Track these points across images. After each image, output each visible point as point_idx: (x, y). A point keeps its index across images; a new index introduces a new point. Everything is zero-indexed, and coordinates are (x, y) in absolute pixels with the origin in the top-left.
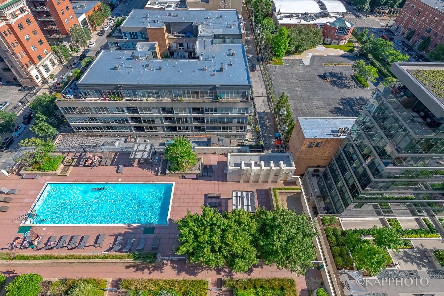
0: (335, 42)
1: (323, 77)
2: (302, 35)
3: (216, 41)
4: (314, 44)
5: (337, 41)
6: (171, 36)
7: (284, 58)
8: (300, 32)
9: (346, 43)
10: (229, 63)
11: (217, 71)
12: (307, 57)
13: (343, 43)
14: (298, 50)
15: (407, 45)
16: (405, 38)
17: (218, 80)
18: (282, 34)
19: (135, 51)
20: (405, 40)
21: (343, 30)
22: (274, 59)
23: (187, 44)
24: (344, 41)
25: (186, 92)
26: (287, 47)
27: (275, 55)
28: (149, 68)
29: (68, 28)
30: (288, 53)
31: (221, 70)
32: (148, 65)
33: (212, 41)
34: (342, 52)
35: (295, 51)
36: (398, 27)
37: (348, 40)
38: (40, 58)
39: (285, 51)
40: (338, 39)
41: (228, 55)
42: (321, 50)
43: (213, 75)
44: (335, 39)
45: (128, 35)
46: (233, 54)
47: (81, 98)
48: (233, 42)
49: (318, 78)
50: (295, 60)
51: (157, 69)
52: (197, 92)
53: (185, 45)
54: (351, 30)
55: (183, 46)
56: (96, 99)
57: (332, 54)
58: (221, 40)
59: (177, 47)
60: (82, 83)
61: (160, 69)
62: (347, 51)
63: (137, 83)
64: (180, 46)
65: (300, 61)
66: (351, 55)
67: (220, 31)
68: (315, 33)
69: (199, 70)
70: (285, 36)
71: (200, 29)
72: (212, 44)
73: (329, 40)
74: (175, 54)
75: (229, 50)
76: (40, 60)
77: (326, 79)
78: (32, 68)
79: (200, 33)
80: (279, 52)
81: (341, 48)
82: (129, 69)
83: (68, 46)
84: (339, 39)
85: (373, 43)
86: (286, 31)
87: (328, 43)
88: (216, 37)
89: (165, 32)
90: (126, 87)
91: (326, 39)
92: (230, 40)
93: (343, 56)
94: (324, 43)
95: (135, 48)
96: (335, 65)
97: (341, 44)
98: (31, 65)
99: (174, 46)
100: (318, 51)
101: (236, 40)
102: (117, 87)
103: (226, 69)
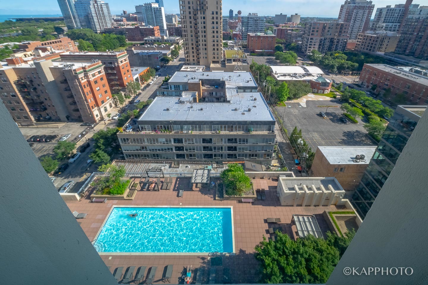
0: (321, 92)
1: (320, 115)
2: (297, 87)
3: (239, 90)
4: (306, 93)
5: (322, 91)
6: (204, 88)
7: (286, 102)
8: (295, 85)
9: (329, 92)
10: (253, 105)
11: (246, 111)
12: (303, 101)
13: (327, 92)
14: (296, 96)
15: (374, 94)
16: (371, 89)
17: (248, 118)
18: (283, 86)
19: (181, 98)
20: (371, 90)
21: (325, 84)
22: (279, 103)
23: (216, 93)
24: (327, 91)
25: (223, 126)
26: (288, 95)
27: (280, 100)
28: (193, 109)
29: (126, 83)
30: (289, 99)
31: (249, 110)
32: (192, 107)
33: (237, 91)
34: (328, 99)
35: (293, 97)
36: (362, 82)
37: (329, 90)
38: (103, 102)
39: (286, 97)
40: (322, 90)
41: (251, 100)
42: (311, 97)
43: (243, 114)
44: (320, 90)
45: (173, 87)
46: (255, 99)
47: (138, 132)
48: (251, 92)
49: (316, 116)
50: (294, 103)
51: (199, 110)
52: (232, 127)
53: (214, 93)
54: (331, 84)
55: (212, 94)
56: (150, 132)
57: (321, 99)
58: (242, 90)
59: (208, 95)
60: (141, 120)
61: (202, 109)
62: (331, 98)
63: (184, 120)
64: (210, 94)
65: (299, 104)
66: (336, 100)
67: (241, 85)
68: (306, 86)
69: (232, 110)
70: (286, 87)
71: (226, 83)
72: (237, 92)
73: (316, 90)
74: (206, 99)
75: (251, 97)
76: (102, 103)
77: (323, 117)
78: (96, 109)
79: (227, 86)
80: (283, 98)
81: (327, 95)
82: (177, 110)
83: (123, 94)
84: (324, 90)
85: (350, 92)
86: (286, 85)
87: (316, 92)
88: (239, 88)
89: (201, 85)
90: (175, 123)
91: (314, 90)
92: (249, 90)
93: (331, 101)
94: (313, 93)
95: (181, 96)
96: (329, 107)
97: (325, 93)
98: (95, 107)
99: (206, 93)
100: (310, 97)
101: (253, 90)
102: (168, 123)
103: (253, 110)
